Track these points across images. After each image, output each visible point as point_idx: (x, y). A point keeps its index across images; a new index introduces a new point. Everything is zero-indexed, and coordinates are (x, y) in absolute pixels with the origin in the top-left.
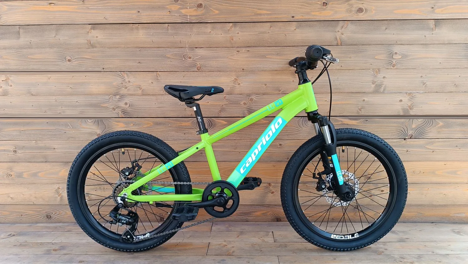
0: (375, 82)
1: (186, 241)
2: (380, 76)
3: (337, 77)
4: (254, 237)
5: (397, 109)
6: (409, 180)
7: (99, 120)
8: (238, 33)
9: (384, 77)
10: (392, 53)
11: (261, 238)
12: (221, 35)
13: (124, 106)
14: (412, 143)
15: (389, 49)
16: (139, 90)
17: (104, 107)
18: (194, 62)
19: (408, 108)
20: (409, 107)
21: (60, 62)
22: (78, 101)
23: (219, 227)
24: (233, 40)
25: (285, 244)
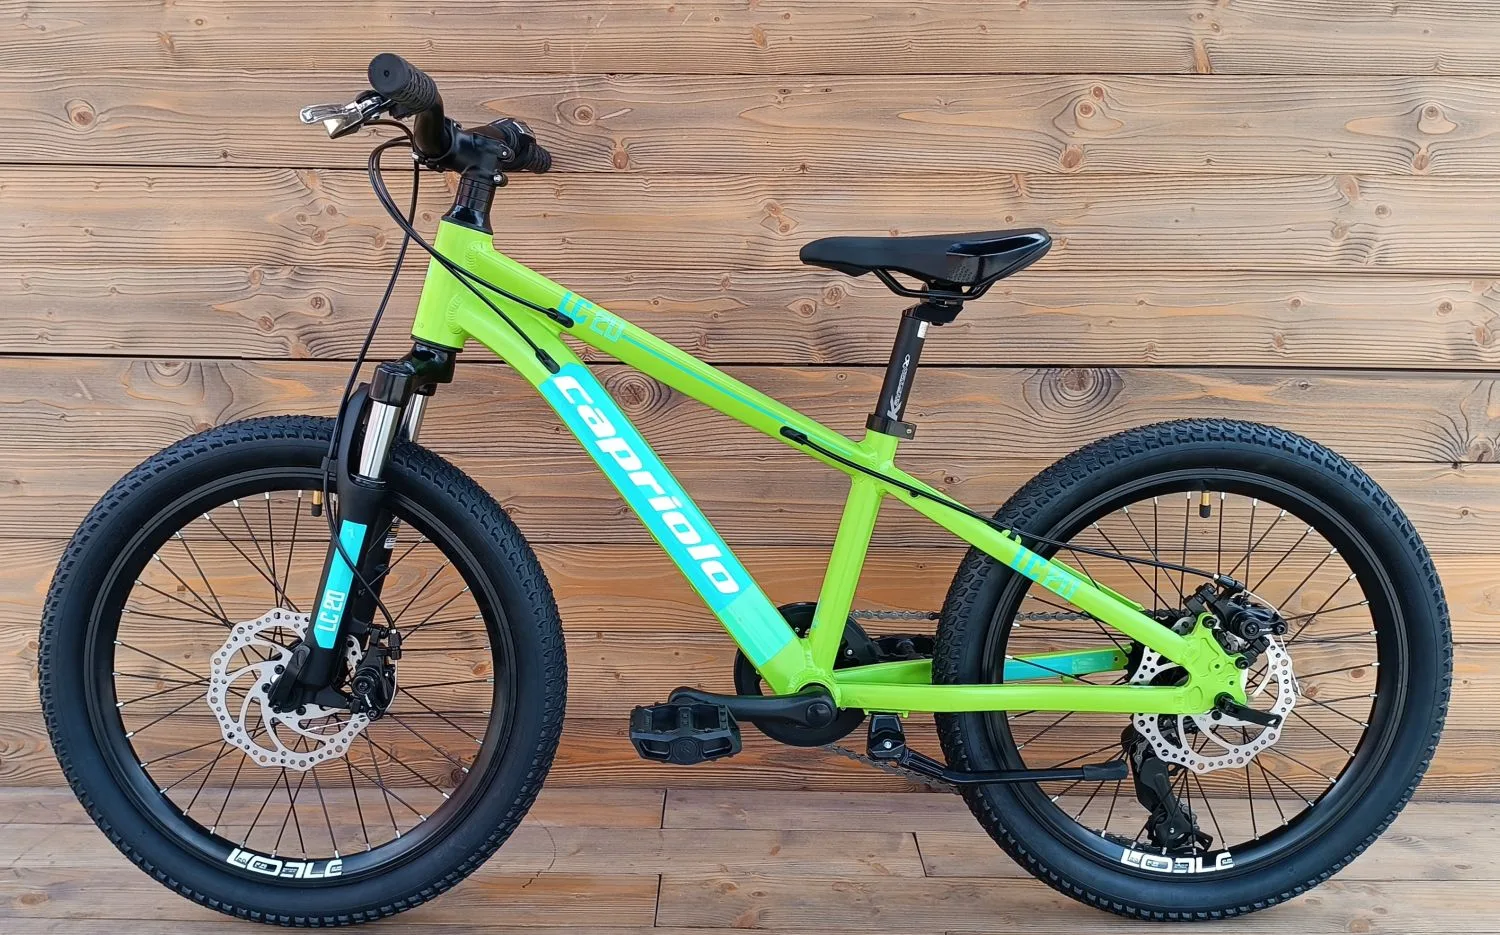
0: (1344, 229)
1: (561, 866)
2: (1365, 203)
3: (1190, 206)
4: (841, 853)
5: (1430, 340)
6: (1457, 630)
7: (203, 368)
8: (787, 16)
9: (1381, 210)
10: (1417, 111)
11: (869, 859)
12: (714, 23)
13: (311, 311)
14: (1482, 479)
15: (1406, 92)
16: (371, 246)
17: (229, 315)
18: (600, 132)
19: (1473, 337)
20: (1480, 333)
21: (46, 126)
22: (118, 288)
23: (691, 810)
24: (764, 43)
25: (970, 884)
